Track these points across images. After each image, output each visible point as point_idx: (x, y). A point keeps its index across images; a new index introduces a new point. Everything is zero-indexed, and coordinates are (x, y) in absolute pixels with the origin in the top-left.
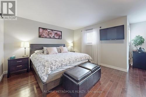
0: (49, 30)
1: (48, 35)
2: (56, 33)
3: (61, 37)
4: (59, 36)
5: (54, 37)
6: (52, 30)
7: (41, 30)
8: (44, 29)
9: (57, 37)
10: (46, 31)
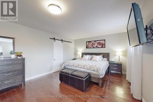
0: (92, 42)
1: (92, 46)
2: (99, 43)
3: (104, 45)
4: (102, 45)
5: (97, 46)
6: (95, 41)
7: (87, 43)
8: (89, 42)
9: (100, 46)
10: (91, 43)
